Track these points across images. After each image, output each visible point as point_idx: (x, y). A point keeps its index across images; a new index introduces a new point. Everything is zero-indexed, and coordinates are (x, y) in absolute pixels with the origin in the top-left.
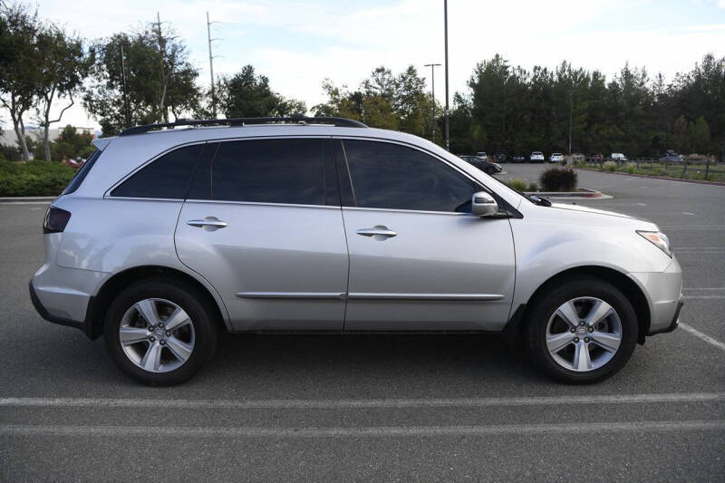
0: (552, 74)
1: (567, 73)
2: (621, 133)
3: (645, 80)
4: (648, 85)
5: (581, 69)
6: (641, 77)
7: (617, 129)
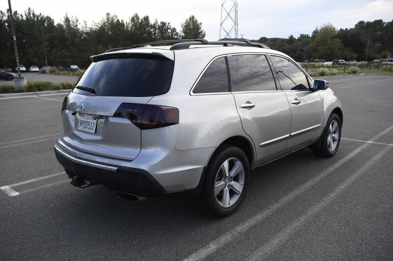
0: (21, 16)
1: (32, 16)
2: (70, 54)
3: (78, 24)
4: (79, 27)
5: (41, 14)
6: (75, 21)
7: (67, 51)
